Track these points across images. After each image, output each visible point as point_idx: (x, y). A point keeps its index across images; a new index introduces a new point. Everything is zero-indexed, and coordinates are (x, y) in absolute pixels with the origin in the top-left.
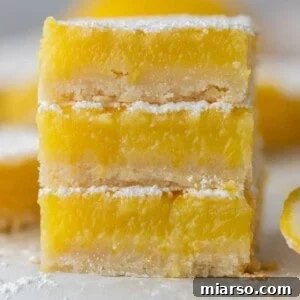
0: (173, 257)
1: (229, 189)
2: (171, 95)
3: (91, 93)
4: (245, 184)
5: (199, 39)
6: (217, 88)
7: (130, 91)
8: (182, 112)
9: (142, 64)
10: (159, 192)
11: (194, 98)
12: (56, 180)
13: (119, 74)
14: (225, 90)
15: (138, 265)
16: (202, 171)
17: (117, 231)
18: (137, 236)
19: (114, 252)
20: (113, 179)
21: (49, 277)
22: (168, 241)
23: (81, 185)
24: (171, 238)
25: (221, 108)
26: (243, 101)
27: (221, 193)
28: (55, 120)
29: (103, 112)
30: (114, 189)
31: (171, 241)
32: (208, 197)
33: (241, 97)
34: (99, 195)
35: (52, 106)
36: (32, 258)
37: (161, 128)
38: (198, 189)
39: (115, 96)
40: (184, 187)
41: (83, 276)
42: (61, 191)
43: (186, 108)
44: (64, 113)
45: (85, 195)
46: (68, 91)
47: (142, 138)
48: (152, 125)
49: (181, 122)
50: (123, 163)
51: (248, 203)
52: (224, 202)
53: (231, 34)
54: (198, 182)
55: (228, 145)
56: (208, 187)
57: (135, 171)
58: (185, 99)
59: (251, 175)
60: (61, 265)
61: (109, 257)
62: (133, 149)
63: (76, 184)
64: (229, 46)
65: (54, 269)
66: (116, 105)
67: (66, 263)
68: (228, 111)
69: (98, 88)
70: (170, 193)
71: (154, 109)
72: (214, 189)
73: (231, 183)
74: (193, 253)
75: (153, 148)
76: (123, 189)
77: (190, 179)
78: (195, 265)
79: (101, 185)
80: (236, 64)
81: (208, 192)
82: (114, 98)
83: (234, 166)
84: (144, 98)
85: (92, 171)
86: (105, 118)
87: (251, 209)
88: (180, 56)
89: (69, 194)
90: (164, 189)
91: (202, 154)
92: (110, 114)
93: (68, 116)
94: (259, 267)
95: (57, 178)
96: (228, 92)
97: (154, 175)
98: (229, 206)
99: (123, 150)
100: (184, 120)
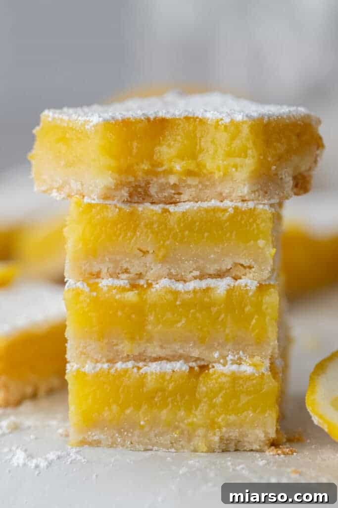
0: (200, 432)
1: (255, 366)
2: (197, 273)
3: (117, 271)
4: (270, 359)
5: (224, 218)
6: (242, 265)
7: (156, 269)
8: (208, 289)
9: (168, 242)
10: (185, 368)
11: (220, 275)
12: (83, 356)
13: (145, 253)
14: (250, 267)
15: (166, 439)
16: (228, 347)
17: (145, 407)
18: (165, 412)
19: (142, 427)
20: (140, 354)
21: (77, 452)
22: (195, 416)
23: (108, 361)
24: (197, 413)
25: (246, 286)
26: (269, 278)
27: (247, 369)
28: (82, 298)
29: (129, 290)
30: (141, 364)
31: (198, 416)
32: (233, 373)
33: (266, 274)
34: (126, 371)
35: (79, 284)
36: (60, 431)
37: (187, 305)
38: (224, 365)
39: (141, 274)
40: (210, 362)
41: (111, 451)
42: (88, 367)
43: (212, 286)
44: (91, 291)
45: (112, 371)
46: (95, 270)
47: (169, 315)
48: (178, 303)
49: (206, 300)
50: (150, 340)
51: (274, 378)
52: (250, 378)
53: (256, 213)
54: (224, 357)
55: (254, 321)
56: (234, 362)
57: (161, 347)
58: (211, 276)
59: (276, 351)
60: (90, 439)
61: (137, 432)
62: (160, 327)
63: (104, 360)
64: (255, 225)
65: (83, 443)
66: (142, 282)
67: (95, 438)
68: (254, 288)
69: (125, 266)
70: (196, 368)
71: (180, 286)
72: (240, 364)
73: (257, 359)
74: (220, 428)
75: (179, 325)
76: (150, 364)
77: (216, 355)
78: (221, 439)
79: (129, 361)
80: (261, 243)
81: (234, 367)
82: (140, 276)
83: (260, 342)
84: (170, 276)
85: (120, 347)
86: (131, 296)
87: (276, 384)
88: (206, 234)
89: (98, 369)
90: (191, 364)
91: (227, 331)
92: (136, 292)
93: (95, 294)
94: (285, 440)
95: (85, 354)
96: (253, 270)
97: (181, 351)
98: (254, 381)
99: (150, 327)
100: (210, 297)
